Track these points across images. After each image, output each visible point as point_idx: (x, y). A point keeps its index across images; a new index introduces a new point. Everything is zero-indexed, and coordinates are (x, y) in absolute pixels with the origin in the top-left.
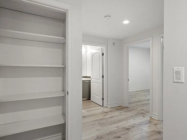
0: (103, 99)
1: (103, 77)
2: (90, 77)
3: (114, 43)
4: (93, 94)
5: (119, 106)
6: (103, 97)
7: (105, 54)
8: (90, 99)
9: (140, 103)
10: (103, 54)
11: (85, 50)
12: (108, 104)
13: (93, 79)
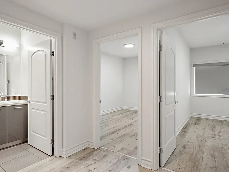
0: (53, 141)
1: (53, 97)
2: (26, 98)
3: (75, 35)
4: (33, 132)
5: (85, 149)
6: (53, 137)
7: (56, 53)
8: (27, 142)
9: (116, 134)
10: (53, 53)
11: (18, 46)
12: (63, 150)
13: (33, 101)
